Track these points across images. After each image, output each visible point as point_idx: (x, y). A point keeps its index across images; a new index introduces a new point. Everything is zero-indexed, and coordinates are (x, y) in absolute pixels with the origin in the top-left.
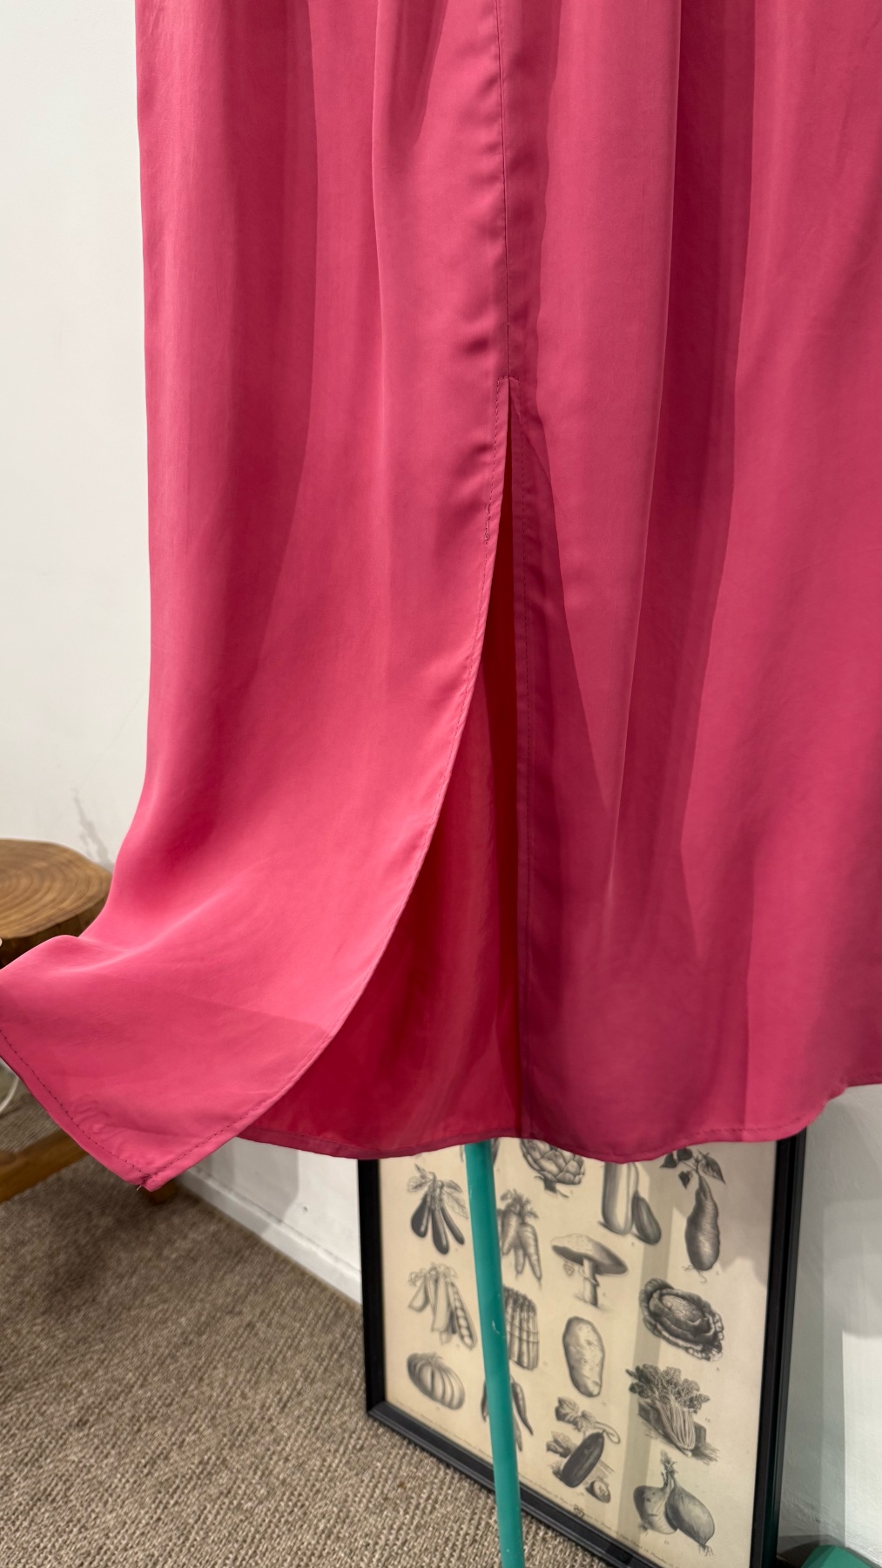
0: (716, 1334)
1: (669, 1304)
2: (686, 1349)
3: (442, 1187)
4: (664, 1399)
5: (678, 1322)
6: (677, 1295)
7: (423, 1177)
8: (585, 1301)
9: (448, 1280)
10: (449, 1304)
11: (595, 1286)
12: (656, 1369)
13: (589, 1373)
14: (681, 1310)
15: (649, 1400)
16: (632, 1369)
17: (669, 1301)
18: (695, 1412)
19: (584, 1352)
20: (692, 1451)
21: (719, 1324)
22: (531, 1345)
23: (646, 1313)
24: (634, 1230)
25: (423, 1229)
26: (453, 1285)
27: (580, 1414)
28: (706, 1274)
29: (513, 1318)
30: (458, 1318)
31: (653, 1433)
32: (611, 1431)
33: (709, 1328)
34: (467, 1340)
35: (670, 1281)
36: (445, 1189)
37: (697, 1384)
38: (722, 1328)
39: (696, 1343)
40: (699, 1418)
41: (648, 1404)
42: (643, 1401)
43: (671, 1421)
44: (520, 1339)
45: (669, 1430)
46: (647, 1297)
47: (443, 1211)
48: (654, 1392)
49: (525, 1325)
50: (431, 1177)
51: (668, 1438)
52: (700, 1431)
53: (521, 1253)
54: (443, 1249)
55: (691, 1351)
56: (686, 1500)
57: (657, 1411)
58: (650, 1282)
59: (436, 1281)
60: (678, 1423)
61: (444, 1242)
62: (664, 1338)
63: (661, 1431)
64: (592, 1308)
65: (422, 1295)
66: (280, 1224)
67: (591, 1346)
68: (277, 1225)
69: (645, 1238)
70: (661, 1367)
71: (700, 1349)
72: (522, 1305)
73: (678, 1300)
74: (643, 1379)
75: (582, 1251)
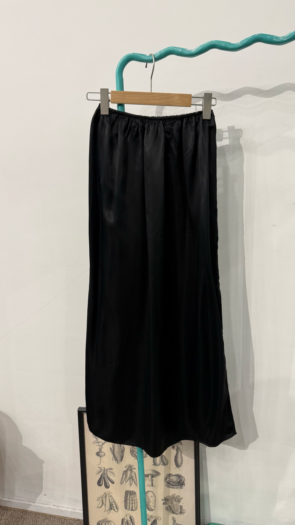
0: (183, 481)
1: (171, 479)
2: (176, 488)
4: (172, 503)
5: (174, 482)
8: (150, 486)
9: (109, 495)
10: (110, 502)
11: (152, 481)
12: (169, 496)
13: (152, 505)
14: (174, 479)
15: (168, 505)
16: (163, 499)
18: (180, 503)
19: (150, 499)
20: (179, 513)
22: (135, 504)
23: (166, 483)
24: (162, 463)
26: (111, 496)
27: (150, 517)
28: (180, 468)
29: (130, 498)
30: (113, 505)
31: (170, 513)
32: (159, 517)
34: (116, 510)
35: (171, 473)
36: (108, 470)
37: (179, 496)
38: (185, 479)
39: (178, 486)
42: (166, 506)
43: (174, 508)
44: (132, 503)
45: (173, 510)
46: (166, 479)
48: (169, 502)
49: (133, 499)
51: (173, 512)
52: (181, 507)
53: (131, 480)
54: (107, 487)
55: (178, 488)
57: (170, 507)
58: (166, 475)
59: (106, 497)
60: (176, 508)
62: (171, 487)
64: (152, 487)
65: (101, 503)
66: (35, 503)
67: (152, 497)
68: (34, 504)
69: (164, 464)
70: (171, 495)
71: (179, 486)
72: (132, 494)
73: (174, 477)
74: (166, 500)
75: (148, 473)
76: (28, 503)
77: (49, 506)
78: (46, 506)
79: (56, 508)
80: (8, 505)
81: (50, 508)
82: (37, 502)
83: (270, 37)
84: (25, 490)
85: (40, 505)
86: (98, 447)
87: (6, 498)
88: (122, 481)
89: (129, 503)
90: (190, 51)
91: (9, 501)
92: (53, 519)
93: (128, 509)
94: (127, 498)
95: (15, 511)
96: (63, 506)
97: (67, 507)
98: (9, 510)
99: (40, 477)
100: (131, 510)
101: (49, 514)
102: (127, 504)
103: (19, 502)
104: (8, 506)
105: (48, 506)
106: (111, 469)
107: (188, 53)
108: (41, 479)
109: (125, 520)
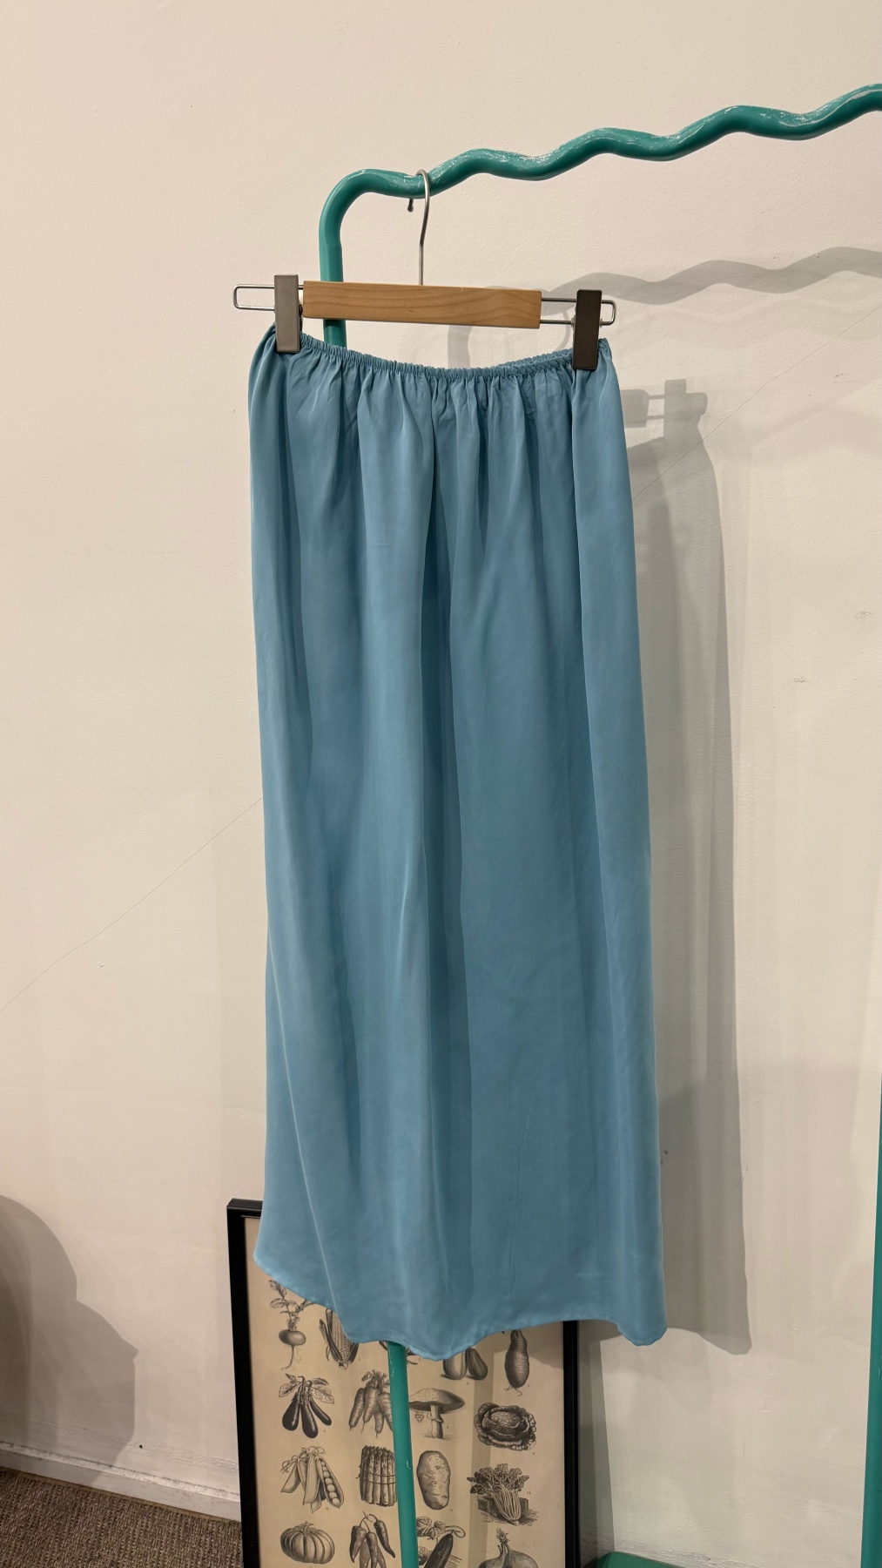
0: (530, 1428)
1: (496, 1419)
2: (510, 1447)
3: (310, 1385)
4: (497, 1489)
5: (503, 1430)
6: (502, 1410)
7: (293, 1382)
8: (433, 1437)
9: (317, 1457)
10: (318, 1476)
11: (440, 1424)
12: (488, 1469)
13: (438, 1491)
14: (504, 1419)
15: (485, 1495)
16: (471, 1475)
17: (496, 1416)
18: (520, 1490)
19: (434, 1475)
20: (519, 1520)
21: (532, 1421)
22: (391, 1486)
23: (480, 1431)
24: (468, 1373)
25: (293, 1423)
26: (321, 1460)
27: (432, 1526)
28: (521, 1389)
29: (375, 1469)
30: (326, 1486)
31: (489, 1519)
32: (458, 1529)
33: (526, 1426)
34: (336, 1501)
35: (495, 1402)
36: (313, 1386)
37: (519, 1470)
38: (535, 1423)
39: (517, 1440)
40: (522, 1494)
41: (485, 1497)
42: (481, 1497)
43: (502, 1503)
44: (382, 1484)
45: (502, 1512)
46: (480, 1418)
47: (312, 1403)
48: (488, 1487)
49: (385, 1472)
50: (301, 1380)
51: (501, 1518)
52: (524, 1502)
53: (380, 1416)
54: (311, 1432)
55: (514, 1447)
56: (517, 1559)
57: (492, 1500)
58: (481, 1407)
59: (307, 1462)
60: (507, 1504)
61: (314, 1428)
62: (494, 1444)
63: (495, 1515)
64: (439, 1440)
65: (293, 1477)
66: (113, 1468)
67: (440, 1470)
68: (107, 1471)
69: (476, 1376)
70: (493, 1466)
71: (519, 1443)
72: (382, 1456)
73: (502, 1413)
74: (481, 1480)
75: (429, 1400)
76: (93, 1466)
77: (152, 1479)
78: (142, 1478)
79: (169, 1484)
80: (38, 1470)
81: (154, 1483)
82: (117, 1464)
83: (767, 115)
84: (84, 1429)
85: (127, 1475)
86: (287, 1316)
87: (31, 1448)
88: (354, 1420)
89: (374, 1483)
90: (531, 161)
91: (40, 1459)
92: (162, 1515)
93: (370, 1501)
94: (368, 1469)
95: (56, 1489)
96: (189, 1481)
97: (201, 1484)
98: (40, 1484)
99: (126, 1394)
100: (378, 1502)
101: (150, 1502)
102: (366, 1486)
103: (66, 1462)
104: (38, 1474)
105: (148, 1478)
106: (322, 1382)
107: (527, 167)
108: (131, 1401)
109: (362, 1533)
